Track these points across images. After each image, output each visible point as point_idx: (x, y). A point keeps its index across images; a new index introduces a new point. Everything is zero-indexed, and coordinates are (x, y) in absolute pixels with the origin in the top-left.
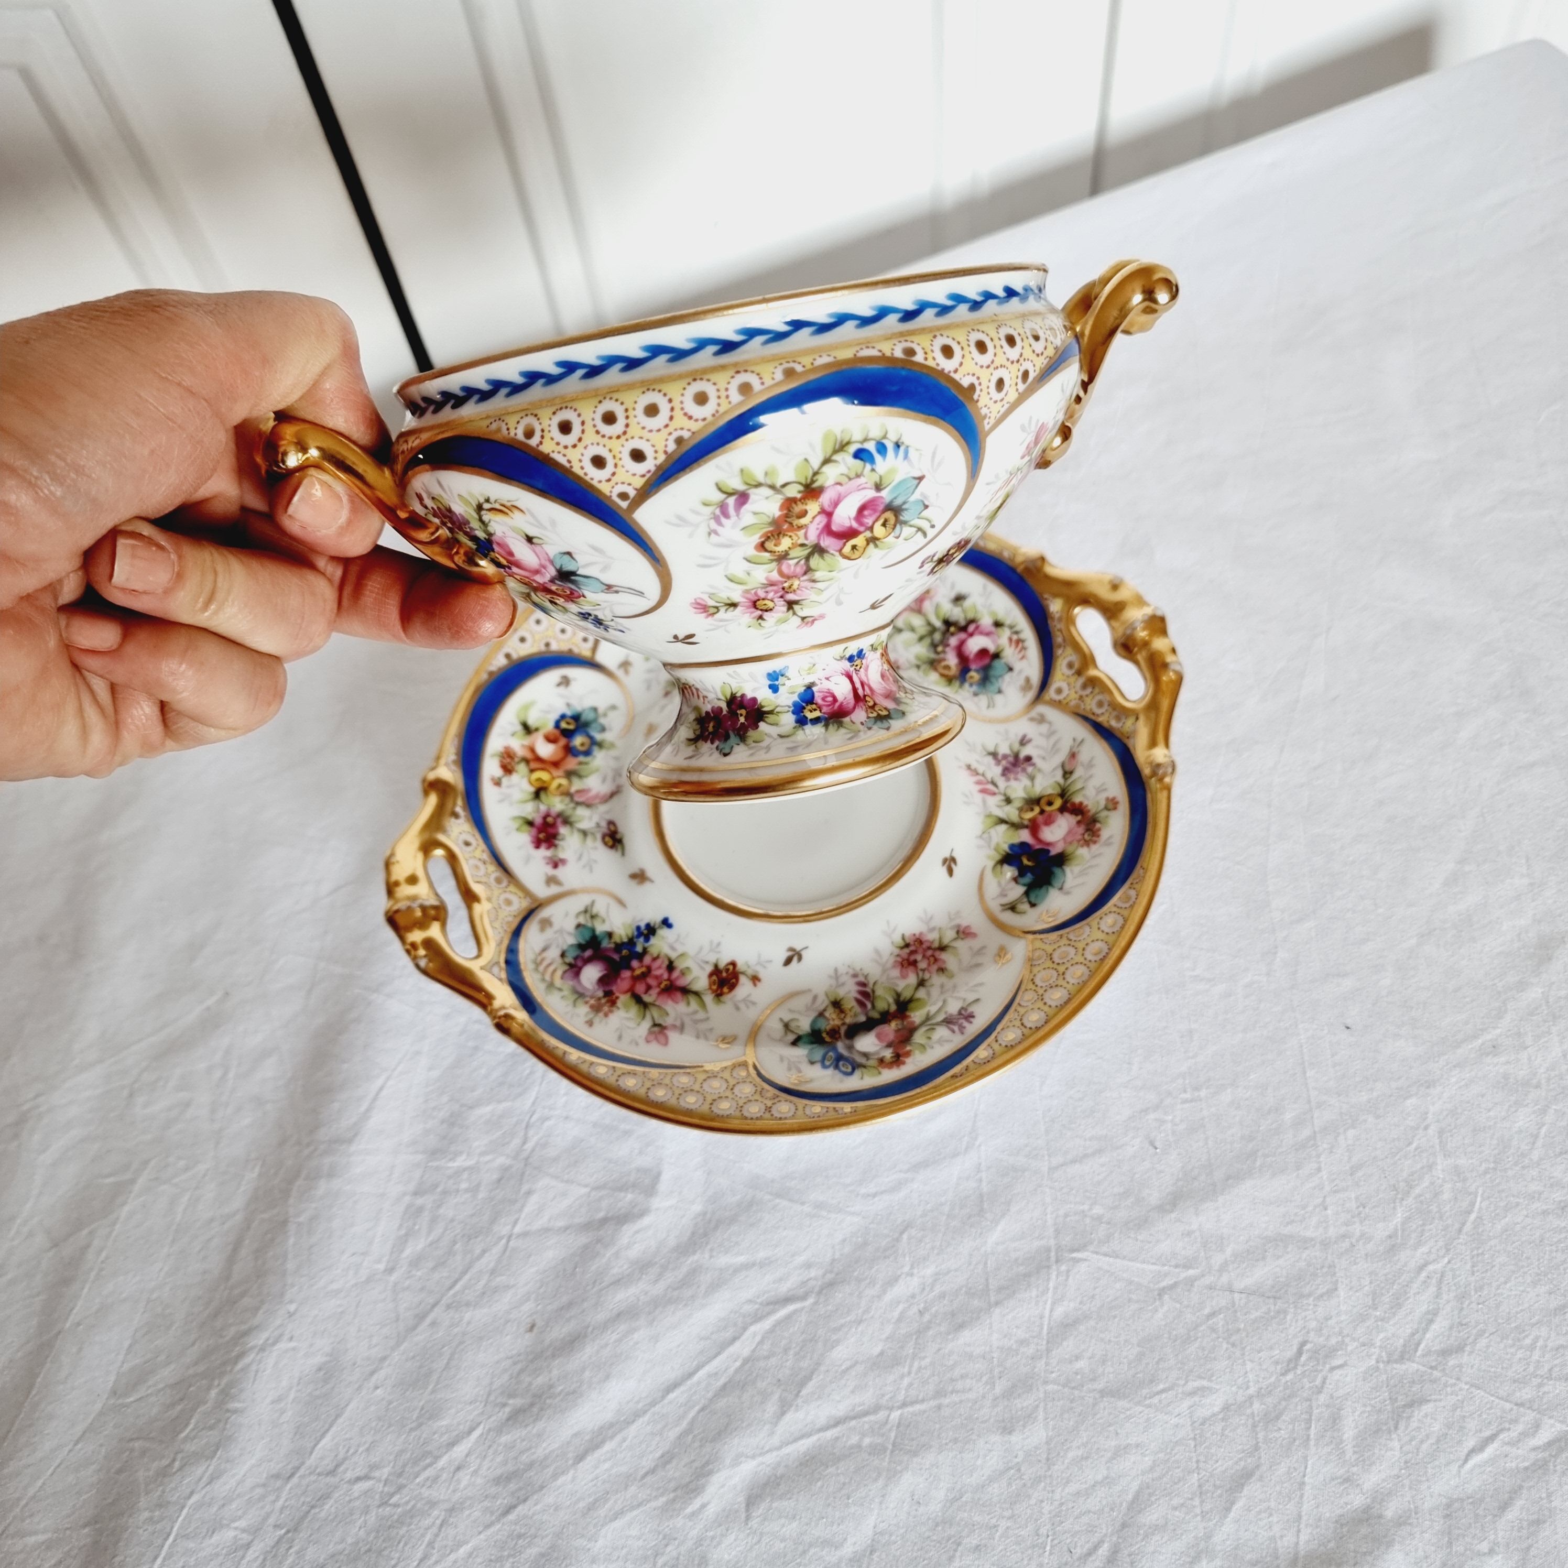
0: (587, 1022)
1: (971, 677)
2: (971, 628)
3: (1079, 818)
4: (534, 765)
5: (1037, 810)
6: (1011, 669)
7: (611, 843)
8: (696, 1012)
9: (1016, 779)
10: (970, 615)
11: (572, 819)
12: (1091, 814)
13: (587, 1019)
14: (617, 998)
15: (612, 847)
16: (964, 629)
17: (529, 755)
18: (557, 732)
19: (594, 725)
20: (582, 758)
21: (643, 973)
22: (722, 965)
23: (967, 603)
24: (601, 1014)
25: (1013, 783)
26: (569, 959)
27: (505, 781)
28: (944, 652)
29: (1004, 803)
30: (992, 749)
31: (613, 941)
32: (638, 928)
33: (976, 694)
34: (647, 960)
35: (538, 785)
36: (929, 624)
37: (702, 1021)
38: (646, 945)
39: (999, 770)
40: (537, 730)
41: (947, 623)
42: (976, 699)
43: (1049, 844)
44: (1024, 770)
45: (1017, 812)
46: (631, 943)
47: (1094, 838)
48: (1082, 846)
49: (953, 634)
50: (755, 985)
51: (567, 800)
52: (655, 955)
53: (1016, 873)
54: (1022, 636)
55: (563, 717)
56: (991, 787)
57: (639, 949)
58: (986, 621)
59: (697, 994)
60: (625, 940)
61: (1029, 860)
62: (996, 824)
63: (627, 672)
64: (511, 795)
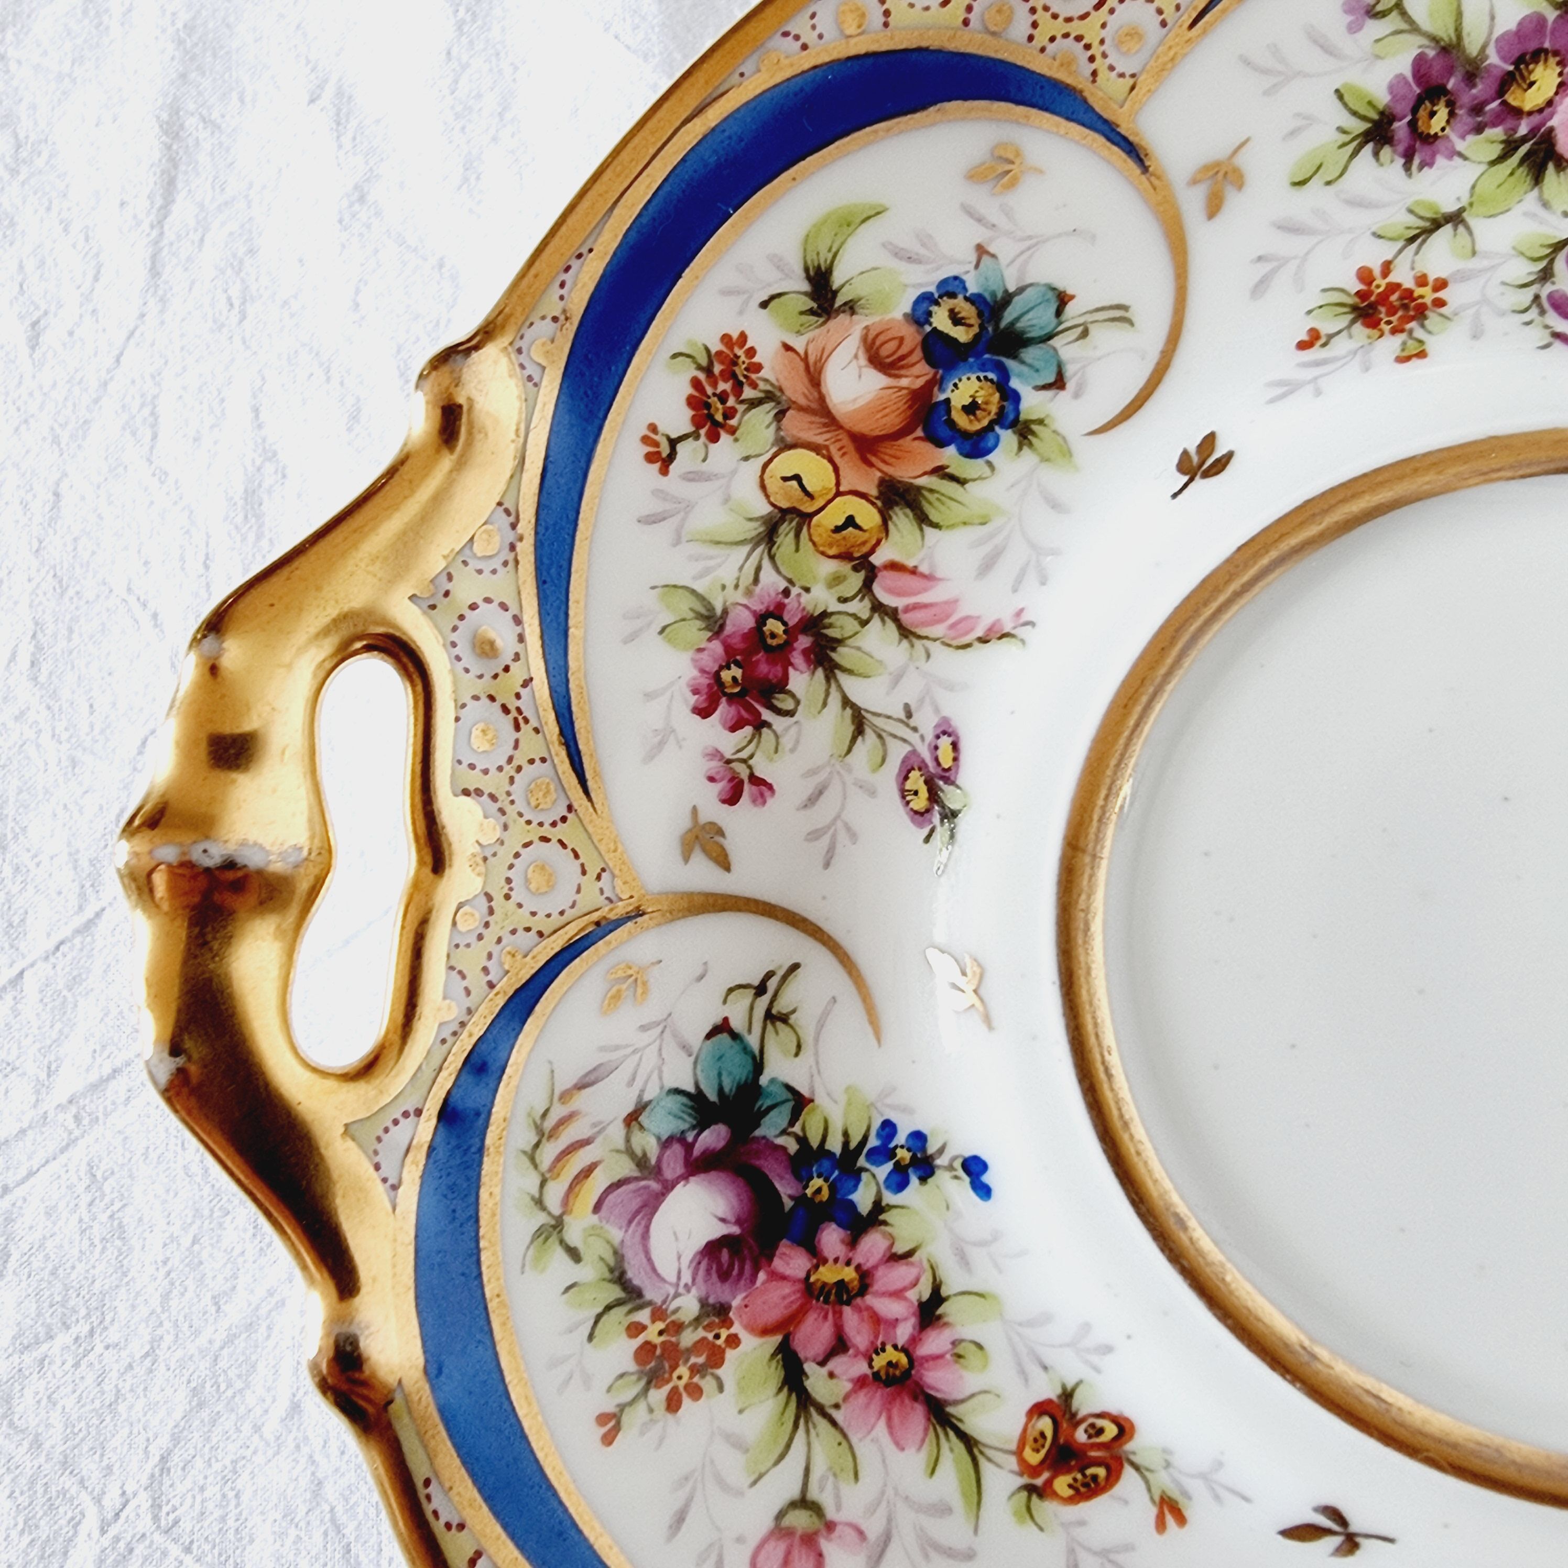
0: (602, 1419)
4: (796, 425)
7: (920, 803)
8: (942, 1510)
11: (842, 655)
13: (610, 1408)
14: (734, 1341)
15: (920, 816)
17: (795, 388)
18: (912, 337)
19: (1030, 354)
20: (950, 455)
21: (841, 1284)
22: (1084, 1404)
24: (658, 1395)
26: (647, 1143)
27: (686, 455)
31: (799, 1128)
32: (888, 1128)
34: (871, 1247)
35: (787, 495)
37: (949, 1553)
38: (889, 1198)
40: (851, 307)
50: (1160, 1524)
51: (856, 580)
52: (900, 1248)
55: (949, 288)
57: (863, 1198)
59: (969, 1442)
60: (835, 1145)
63: (1214, 207)
64: (688, 507)
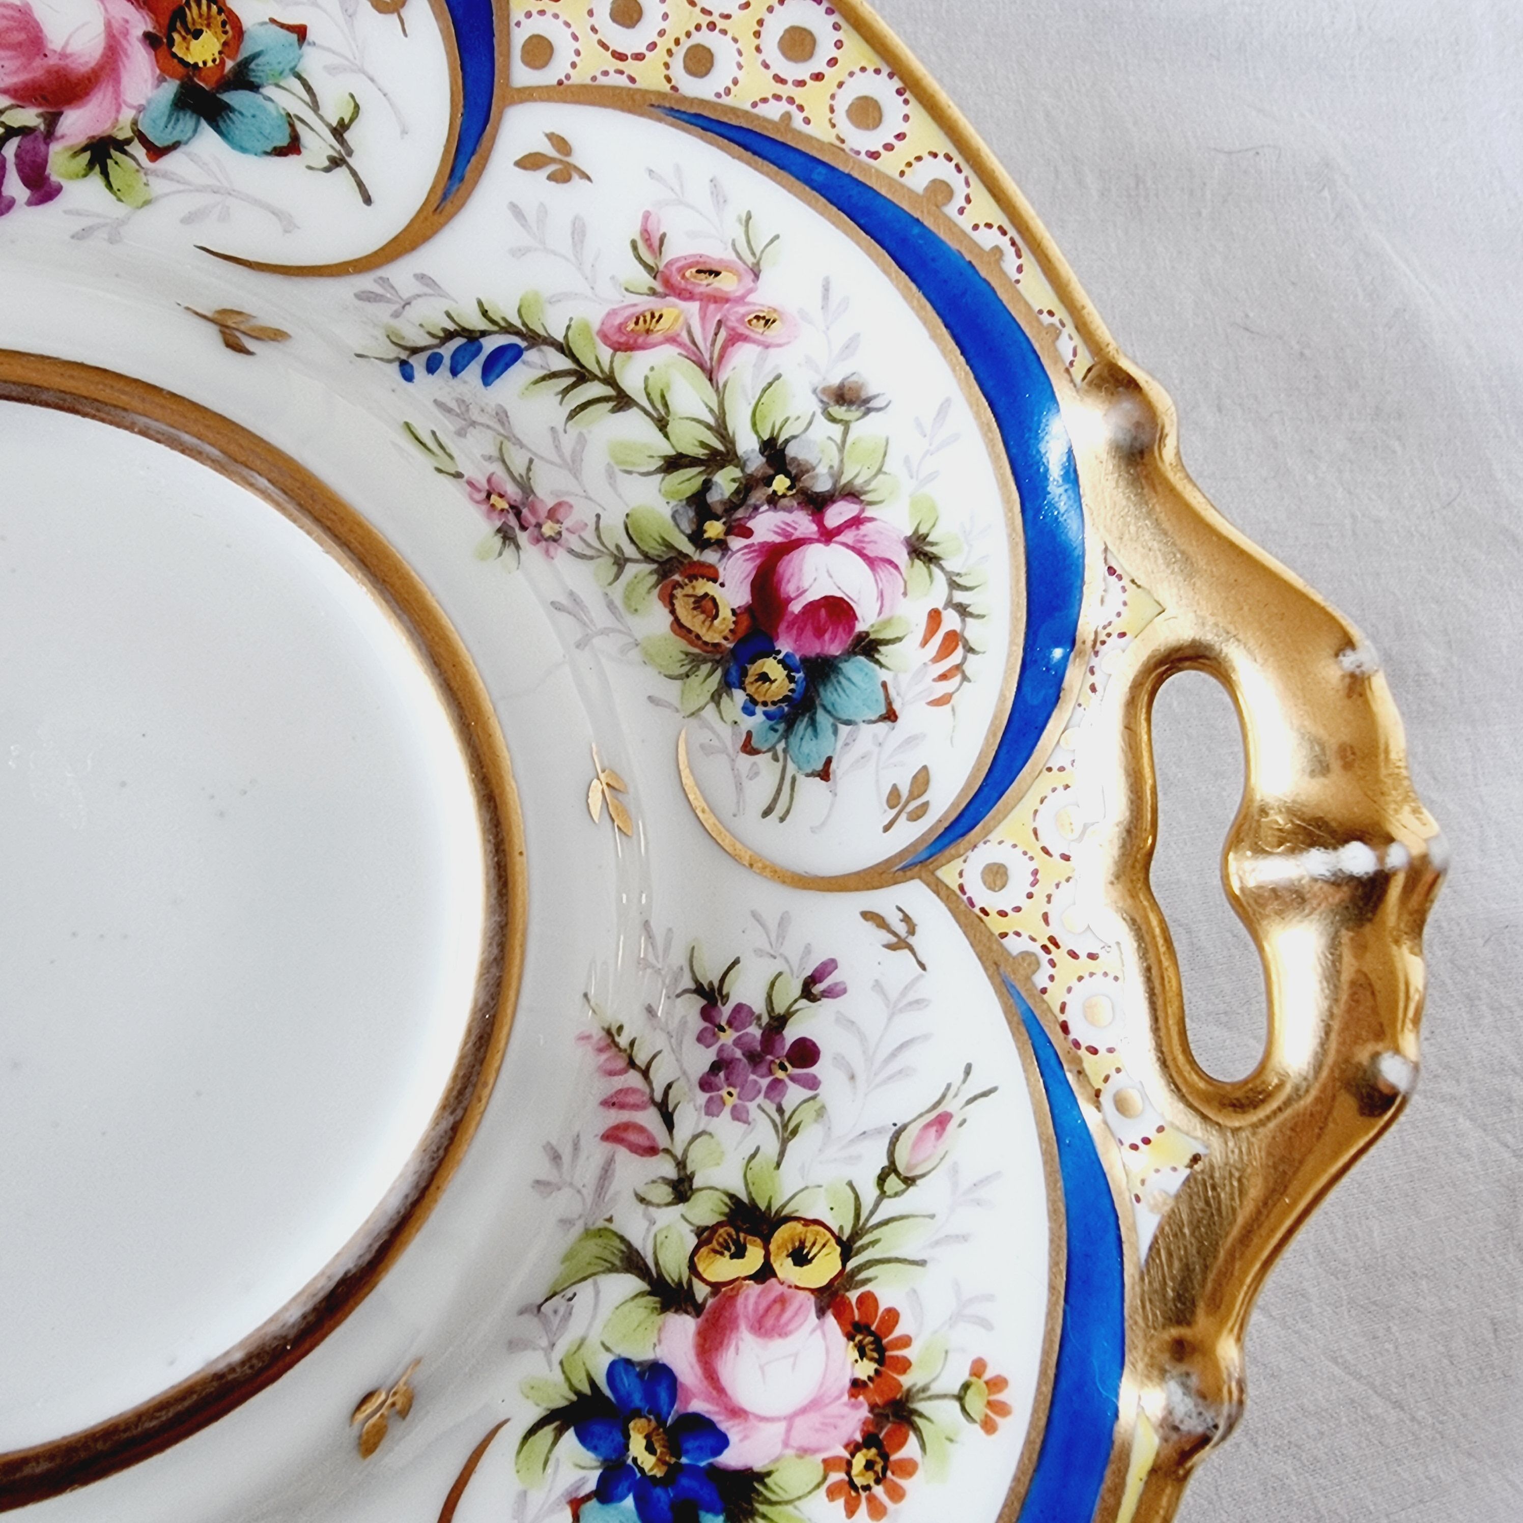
1: (764, 677)
2: (836, 514)
3: (866, 1369)
5: (754, 1258)
6: (890, 716)
9: (738, 1115)
10: (855, 472)
12: (906, 1380)
16: (816, 504)
23: (864, 428)
25: (723, 1124)
28: (721, 545)
29: (664, 1193)
30: (710, 975)
33: (749, 748)
36: (721, 429)
39: (704, 1058)
41: (776, 457)
42: (745, 760)
43: (736, 1412)
44: (776, 1084)
45: (693, 1241)
47: (879, 1491)
48: (832, 1494)
49: (773, 501)
53: (591, 1485)
54: (973, 631)
56: (650, 1119)
58: (892, 518)
61: (650, 1449)
62: (613, 1269)
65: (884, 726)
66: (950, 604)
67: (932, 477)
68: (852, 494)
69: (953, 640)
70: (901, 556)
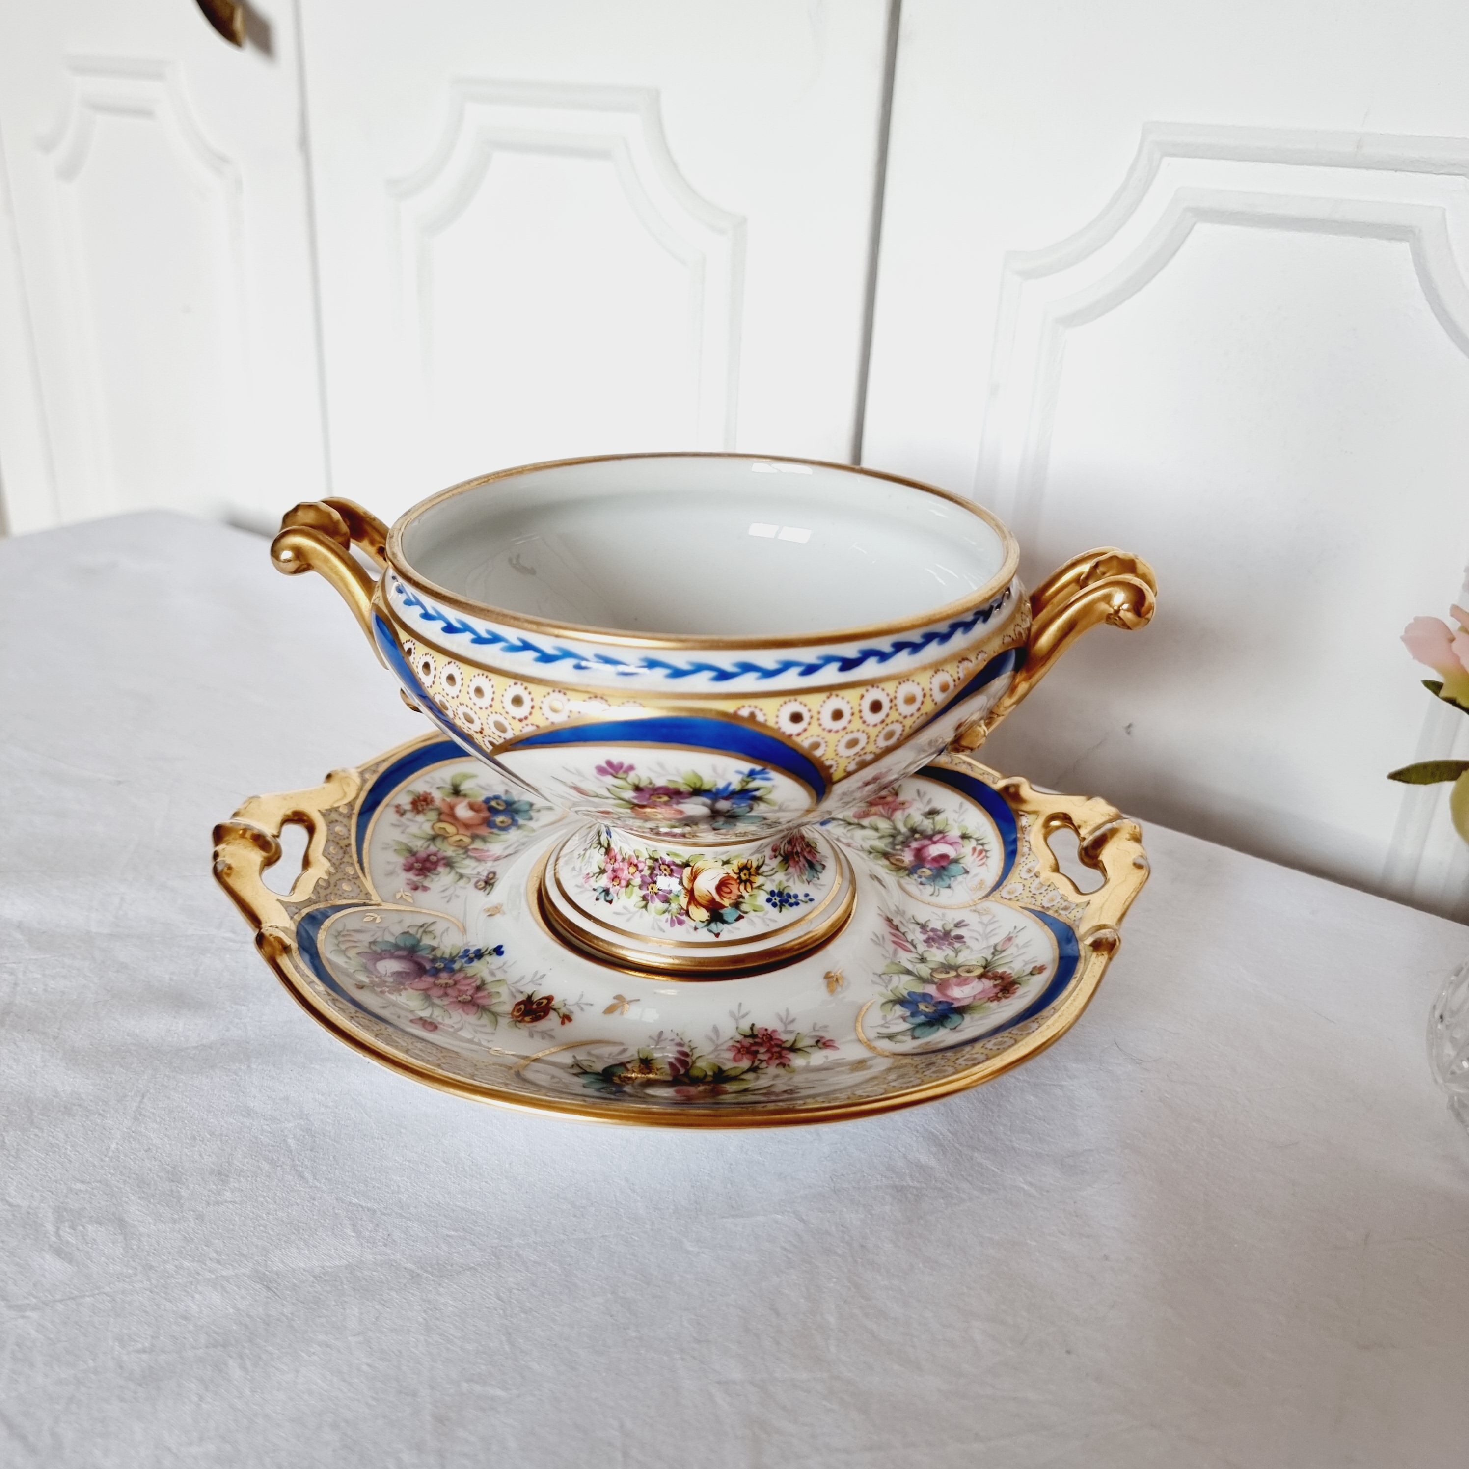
1: (923, 872)
2: (936, 838)
3: (997, 982)
4: (445, 818)
5: (952, 973)
6: (967, 872)
7: (482, 886)
8: (483, 1025)
9: (939, 948)
10: (939, 827)
11: (456, 864)
12: (1012, 979)
14: (406, 989)
15: (482, 888)
16: (930, 837)
17: (445, 809)
18: (483, 805)
19: (522, 814)
20: (495, 830)
21: (447, 984)
22: (536, 998)
23: (939, 818)
25: (934, 950)
26: (377, 948)
27: (409, 815)
28: (902, 850)
29: (917, 961)
30: (921, 921)
31: (433, 953)
32: (467, 951)
33: (922, 884)
34: (459, 976)
35: (439, 832)
36: (895, 828)
38: (466, 965)
39: (923, 936)
40: (465, 796)
41: (914, 831)
42: (921, 887)
43: (955, 998)
44: (951, 944)
45: (929, 971)
46: (452, 960)
47: (1008, 995)
48: (992, 1001)
49: (916, 840)
50: (563, 1023)
51: (462, 851)
52: (469, 975)
53: (907, 1014)
54: (987, 847)
55: (496, 798)
56: (908, 945)
57: (456, 966)
58: (954, 833)
59: (495, 1015)
60: (447, 956)
61: (926, 1007)
62: (901, 973)
64: (408, 827)
65: (965, 876)
66: (978, 844)
67: (963, 821)
68: (940, 832)
69: (981, 852)
70: (960, 840)
